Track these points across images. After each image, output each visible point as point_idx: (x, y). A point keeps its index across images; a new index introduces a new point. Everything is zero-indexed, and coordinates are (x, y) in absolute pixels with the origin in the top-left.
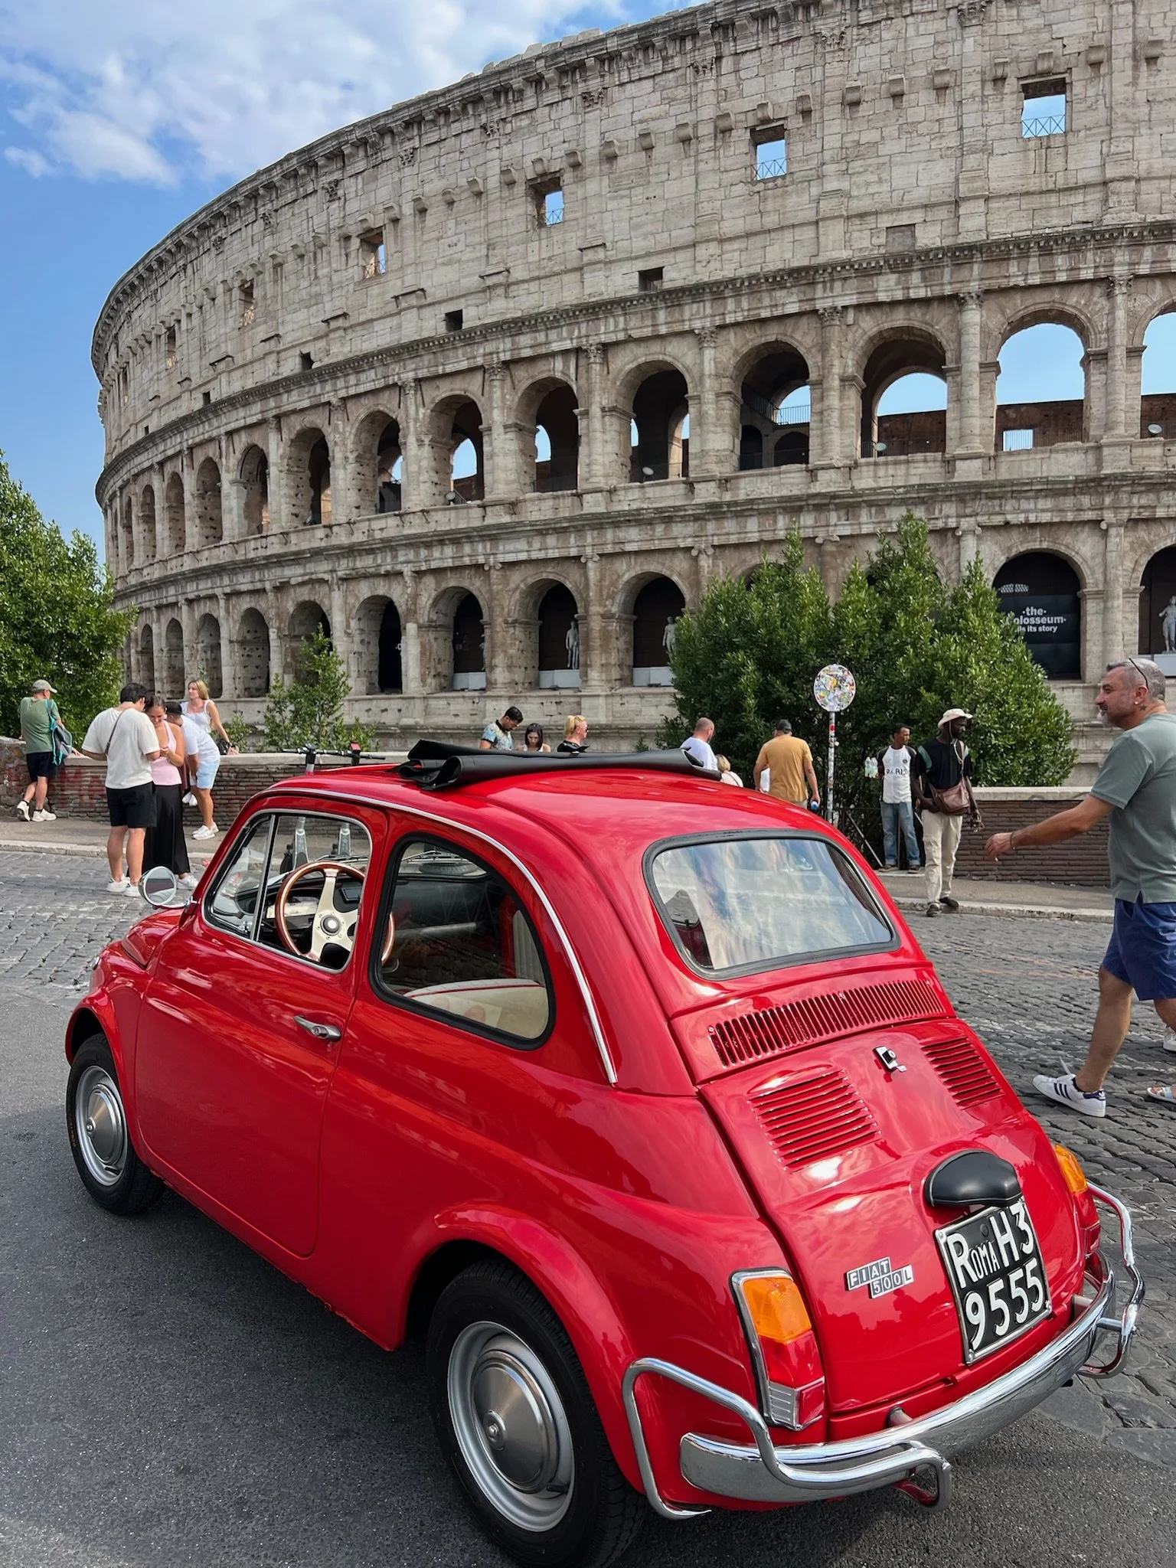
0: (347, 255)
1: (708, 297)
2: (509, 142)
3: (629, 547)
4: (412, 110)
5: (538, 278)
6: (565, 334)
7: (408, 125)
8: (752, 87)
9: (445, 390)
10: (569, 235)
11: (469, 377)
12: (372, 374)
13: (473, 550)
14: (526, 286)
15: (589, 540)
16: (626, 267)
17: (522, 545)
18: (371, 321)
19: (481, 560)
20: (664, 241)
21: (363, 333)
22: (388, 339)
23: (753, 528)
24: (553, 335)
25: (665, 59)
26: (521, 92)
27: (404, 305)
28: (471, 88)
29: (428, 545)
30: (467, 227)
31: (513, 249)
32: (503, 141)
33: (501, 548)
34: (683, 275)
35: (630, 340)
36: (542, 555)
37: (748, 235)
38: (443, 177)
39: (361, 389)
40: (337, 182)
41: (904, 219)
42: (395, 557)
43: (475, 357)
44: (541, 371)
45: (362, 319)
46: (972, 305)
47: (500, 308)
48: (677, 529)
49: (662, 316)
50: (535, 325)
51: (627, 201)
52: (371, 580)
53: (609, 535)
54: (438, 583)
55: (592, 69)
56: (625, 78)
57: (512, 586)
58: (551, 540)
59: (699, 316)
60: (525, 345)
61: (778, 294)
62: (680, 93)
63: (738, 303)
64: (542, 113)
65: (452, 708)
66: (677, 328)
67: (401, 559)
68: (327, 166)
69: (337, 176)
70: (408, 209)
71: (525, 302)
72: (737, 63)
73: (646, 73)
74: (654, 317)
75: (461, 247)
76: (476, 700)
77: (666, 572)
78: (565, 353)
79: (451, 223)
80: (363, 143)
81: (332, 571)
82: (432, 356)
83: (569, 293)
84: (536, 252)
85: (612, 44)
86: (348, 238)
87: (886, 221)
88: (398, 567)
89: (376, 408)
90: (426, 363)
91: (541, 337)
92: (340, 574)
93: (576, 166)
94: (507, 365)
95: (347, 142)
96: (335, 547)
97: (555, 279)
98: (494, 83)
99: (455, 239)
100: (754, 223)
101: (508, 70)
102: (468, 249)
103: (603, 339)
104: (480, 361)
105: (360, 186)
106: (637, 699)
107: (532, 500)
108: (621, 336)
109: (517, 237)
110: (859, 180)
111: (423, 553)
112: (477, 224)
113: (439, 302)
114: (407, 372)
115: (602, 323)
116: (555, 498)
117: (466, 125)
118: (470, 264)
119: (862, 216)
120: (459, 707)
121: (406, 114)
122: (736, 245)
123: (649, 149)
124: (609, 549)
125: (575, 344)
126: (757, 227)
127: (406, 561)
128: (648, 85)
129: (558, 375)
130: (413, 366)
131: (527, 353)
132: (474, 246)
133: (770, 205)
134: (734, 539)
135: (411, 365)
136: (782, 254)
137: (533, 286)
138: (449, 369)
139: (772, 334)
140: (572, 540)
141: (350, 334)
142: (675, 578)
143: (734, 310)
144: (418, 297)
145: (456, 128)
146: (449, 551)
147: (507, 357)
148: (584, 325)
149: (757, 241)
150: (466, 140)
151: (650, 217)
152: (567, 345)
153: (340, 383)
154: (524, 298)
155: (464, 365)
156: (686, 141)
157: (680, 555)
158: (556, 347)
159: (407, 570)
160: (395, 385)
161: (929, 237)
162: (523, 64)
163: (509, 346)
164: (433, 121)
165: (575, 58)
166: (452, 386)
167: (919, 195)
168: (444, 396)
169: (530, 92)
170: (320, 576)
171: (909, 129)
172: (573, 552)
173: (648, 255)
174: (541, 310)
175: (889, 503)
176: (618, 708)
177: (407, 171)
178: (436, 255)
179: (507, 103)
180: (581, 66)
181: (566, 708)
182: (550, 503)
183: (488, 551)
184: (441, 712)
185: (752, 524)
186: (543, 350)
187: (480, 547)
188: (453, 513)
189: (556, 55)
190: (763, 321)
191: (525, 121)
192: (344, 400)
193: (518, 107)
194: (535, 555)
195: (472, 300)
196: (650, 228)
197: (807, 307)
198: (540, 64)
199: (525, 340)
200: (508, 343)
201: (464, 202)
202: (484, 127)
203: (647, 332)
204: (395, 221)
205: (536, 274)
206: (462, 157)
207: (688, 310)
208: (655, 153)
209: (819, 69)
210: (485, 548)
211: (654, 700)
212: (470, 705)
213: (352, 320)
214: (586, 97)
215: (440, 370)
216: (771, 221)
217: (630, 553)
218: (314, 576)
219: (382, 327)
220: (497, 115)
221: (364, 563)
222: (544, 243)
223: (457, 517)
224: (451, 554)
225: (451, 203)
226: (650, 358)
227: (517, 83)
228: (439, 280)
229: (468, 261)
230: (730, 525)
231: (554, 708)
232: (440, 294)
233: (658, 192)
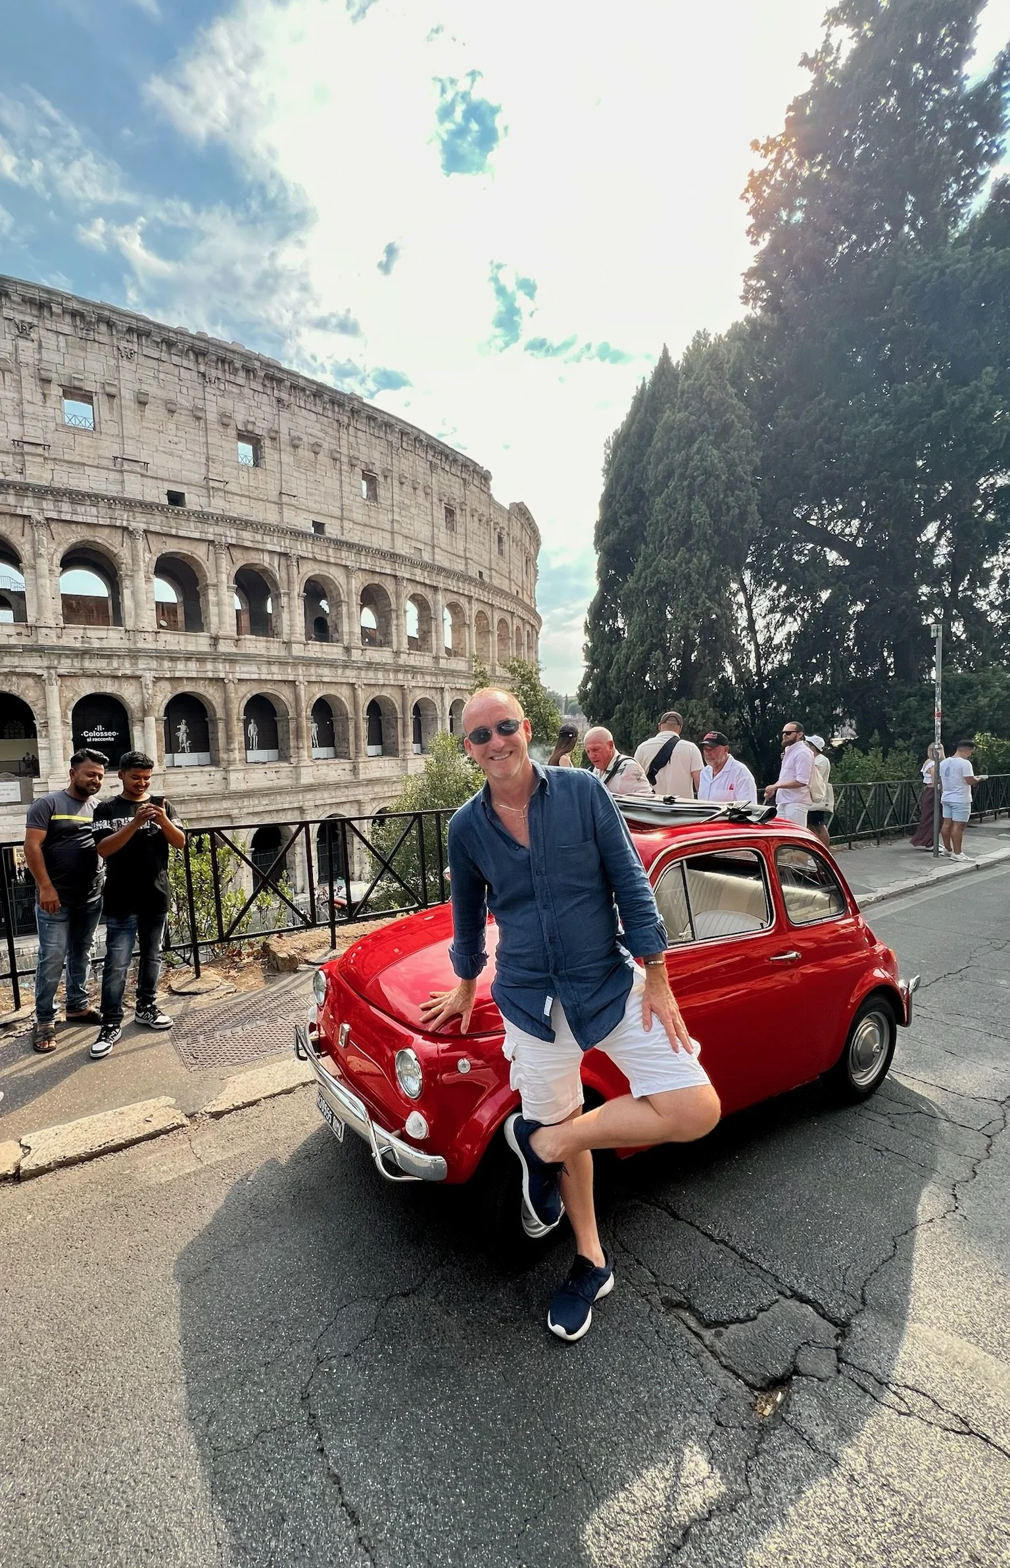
0: (44, 395)
1: (355, 551)
2: (222, 396)
3: (325, 679)
4: (141, 324)
5: (249, 497)
6: (275, 542)
7: (130, 330)
8: (363, 449)
9: (172, 547)
10: (269, 480)
11: (196, 544)
12: (94, 510)
13: (215, 668)
14: (239, 498)
15: (300, 671)
16: (306, 515)
17: (254, 668)
18: (84, 464)
19: (222, 675)
20: (325, 509)
21: (71, 470)
22: (104, 487)
23: (381, 677)
24: (267, 539)
25: (324, 408)
26: (237, 370)
27: (126, 467)
28: (203, 344)
29: (173, 659)
30: (187, 436)
31: (227, 469)
32: (218, 393)
33: (238, 669)
34: (336, 532)
35: (315, 559)
36: (269, 677)
37: (365, 525)
38: (163, 388)
39: (75, 518)
40: (31, 326)
41: (419, 546)
42: (136, 664)
43: (206, 533)
44: (254, 558)
45: (66, 457)
46: (440, 593)
47: (218, 505)
48: (348, 672)
49: (331, 551)
50: (258, 529)
51: (304, 477)
52: (95, 679)
53: (313, 670)
54: (174, 688)
55: (285, 386)
56: (302, 405)
57: (241, 694)
58: (275, 669)
59: (349, 559)
60: (247, 538)
61: (383, 562)
62: (330, 431)
63: (366, 559)
64: (246, 391)
65: (190, 780)
66: (339, 562)
67: (141, 666)
68: (19, 304)
69: (28, 319)
70: (127, 395)
71: (238, 508)
72: (356, 433)
73: (313, 409)
74: (327, 551)
75: (180, 447)
76: (212, 773)
77: (339, 695)
78: (271, 552)
79: (171, 426)
80: (74, 314)
81: (49, 668)
82: (164, 519)
83: (271, 516)
84: (246, 478)
85: (302, 383)
86: (47, 381)
87: (414, 544)
88: (138, 673)
89: (92, 539)
90: (159, 522)
91: (259, 537)
92: (61, 671)
93: (273, 439)
94: (230, 546)
95: (61, 304)
96: (64, 648)
97: (261, 503)
98: (221, 353)
99: (176, 440)
100: (365, 520)
101: (233, 352)
102: (188, 452)
103: (300, 553)
104: (211, 537)
105: (62, 344)
106: (326, 767)
107: (250, 640)
108: (310, 556)
109: (231, 463)
110: (405, 520)
111: (167, 664)
112: (197, 438)
113: (162, 479)
114: (139, 523)
115: (299, 543)
116: (267, 641)
117: (185, 363)
118: (191, 464)
119: (407, 537)
120: (197, 779)
121: (134, 324)
122: (359, 528)
123: (316, 453)
124: (313, 679)
125: (282, 550)
126: (368, 523)
127: (147, 669)
128: (313, 417)
129: (266, 565)
130: (145, 520)
131: (248, 544)
132: (194, 453)
133: (372, 514)
134: (373, 682)
135: (139, 517)
136: (379, 541)
137: (244, 500)
138: (181, 533)
139: (376, 580)
140: (290, 671)
141: (51, 465)
142: (343, 699)
143: (366, 563)
144: (141, 467)
145: (176, 360)
146: (192, 665)
147: (234, 541)
148: (287, 541)
149: (368, 530)
150: (185, 374)
151: (317, 492)
152: (278, 549)
153: (48, 505)
154: (237, 506)
155: (197, 535)
156: (335, 459)
157: (345, 686)
158: (269, 547)
159: (149, 677)
160: (125, 529)
161: (426, 557)
162: (247, 357)
163: (234, 535)
164: (157, 343)
165: (280, 375)
166: (180, 546)
167: (421, 537)
168: (171, 550)
169: (242, 374)
170: (30, 670)
171: (418, 505)
172: (291, 678)
173: (318, 513)
174: (251, 519)
175: (427, 674)
176: (316, 773)
177: (124, 363)
178: (157, 443)
179: (224, 371)
180: (280, 381)
181: (283, 775)
182: (264, 644)
183: (228, 669)
184: (179, 783)
185: (380, 675)
186: (261, 546)
187: (221, 666)
188: (182, 638)
189: (269, 365)
190: (374, 572)
191: (235, 390)
192: (47, 519)
193: (232, 378)
194: (263, 677)
195: (192, 489)
196: (317, 498)
197: (393, 573)
198: (257, 364)
199: (247, 535)
200: (233, 532)
201: (183, 417)
202: (204, 375)
203: (324, 558)
204: (111, 396)
205: (247, 494)
206: (180, 383)
207: (344, 554)
208: (319, 456)
209: (389, 459)
210: (225, 668)
211: (335, 767)
212: (207, 777)
213: (52, 453)
214: (279, 401)
215: (174, 532)
216: (373, 522)
217: (323, 682)
218: (18, 670)
219: (96, 474)
220: (213, 373)
221: (90, 665)
222: (252, 476)
223: (186, 641)
224: (195, 669)
225: (172, 412)
226: (321, 573)
227: (238, 364)
228: (160, 463)
229: (188, 460)
230: (371, 674)
231: (274, 775)
232: (162, 473)
233: (321, 481)
